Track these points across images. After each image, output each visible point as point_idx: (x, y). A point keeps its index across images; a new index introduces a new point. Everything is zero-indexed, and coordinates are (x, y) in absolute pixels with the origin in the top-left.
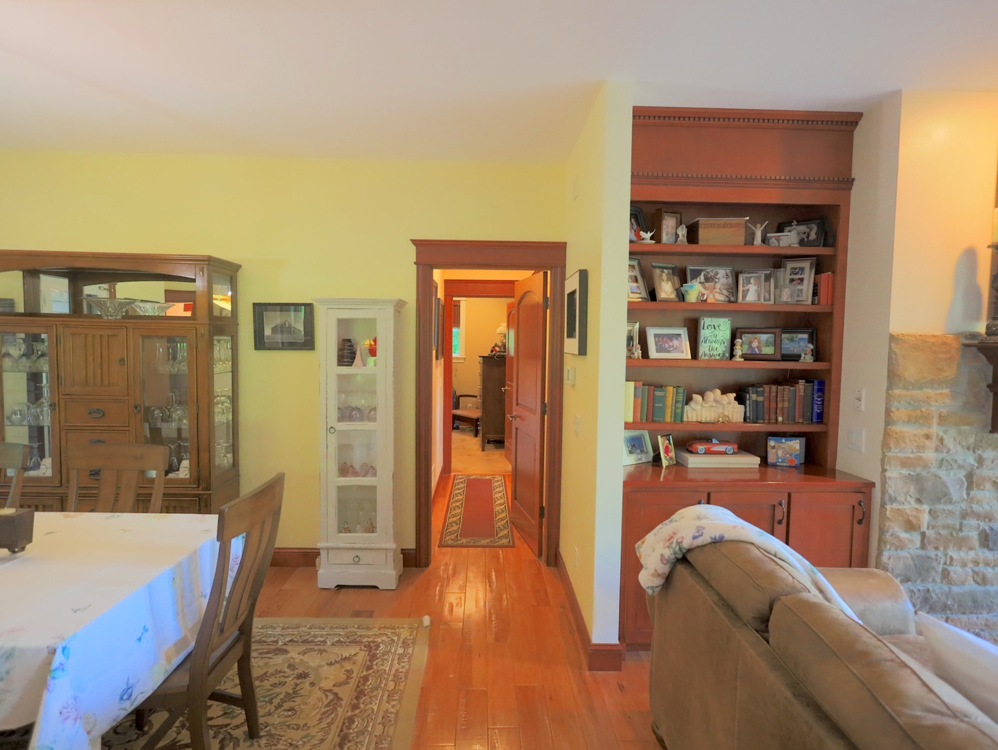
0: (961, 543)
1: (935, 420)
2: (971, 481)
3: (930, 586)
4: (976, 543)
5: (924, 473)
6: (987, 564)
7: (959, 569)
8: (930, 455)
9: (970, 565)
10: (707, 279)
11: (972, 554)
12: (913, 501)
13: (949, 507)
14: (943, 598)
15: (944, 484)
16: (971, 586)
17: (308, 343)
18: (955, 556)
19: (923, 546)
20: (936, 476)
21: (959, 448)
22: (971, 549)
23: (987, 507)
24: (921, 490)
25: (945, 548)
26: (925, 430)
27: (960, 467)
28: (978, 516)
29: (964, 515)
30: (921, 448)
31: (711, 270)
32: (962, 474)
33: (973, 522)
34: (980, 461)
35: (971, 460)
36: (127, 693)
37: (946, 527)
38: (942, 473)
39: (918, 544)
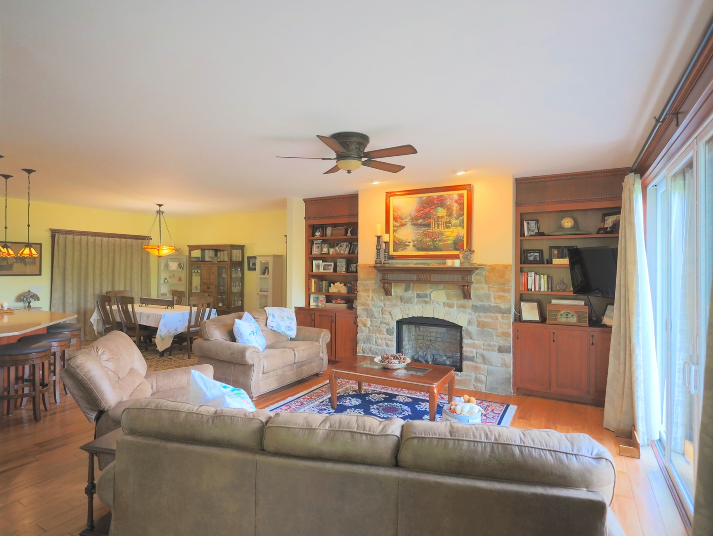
0: (380, 332)
1: (371, 291)
2: (383, 312)
3: (372, 346)
4: (386, 333)
5: (368, 308)
6: (389, 340)
7: (380, 341)
8: (369, 302)
9: (384, 340)
10: (340, 246)
11: (384, 336)
12: (365, 317)
13: (376, 320)
14: (375, 350)
15: (373, 312)
16: (384, 347)
17: (255, 269)
18: (378, 336)
19: (369, 332)
20: (371, 309)
21: (378, 301)
22: (384, 334)
23: (388, 320)
24: (367, 314)
25: (376, 334)
26: (368, 294)
27: (379, 307)
28: (385, 323)
29: (381, 323)
30: (367, 300)
31: (342, 244)
32: (380, 309)
33: (384, 325)
34: (384, 305)
35: (382, 305)
36: (176, 330)
37: (376, 326)
38: (373, 309)
39: (368, 331)
